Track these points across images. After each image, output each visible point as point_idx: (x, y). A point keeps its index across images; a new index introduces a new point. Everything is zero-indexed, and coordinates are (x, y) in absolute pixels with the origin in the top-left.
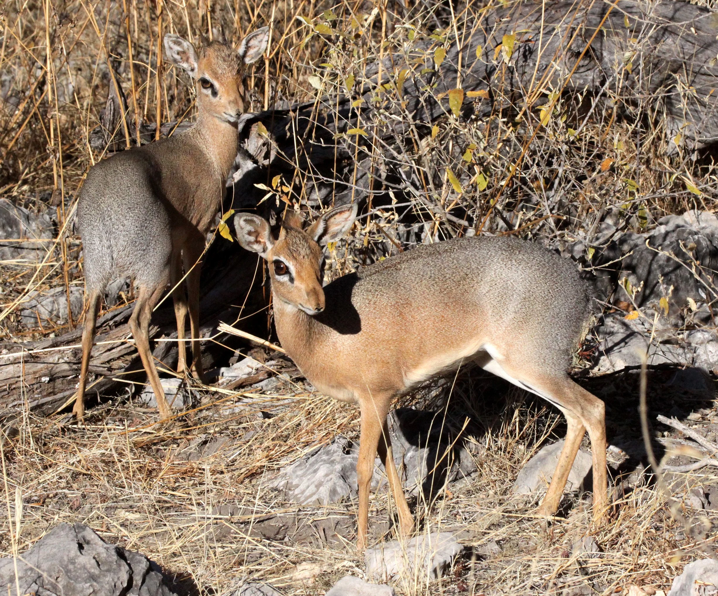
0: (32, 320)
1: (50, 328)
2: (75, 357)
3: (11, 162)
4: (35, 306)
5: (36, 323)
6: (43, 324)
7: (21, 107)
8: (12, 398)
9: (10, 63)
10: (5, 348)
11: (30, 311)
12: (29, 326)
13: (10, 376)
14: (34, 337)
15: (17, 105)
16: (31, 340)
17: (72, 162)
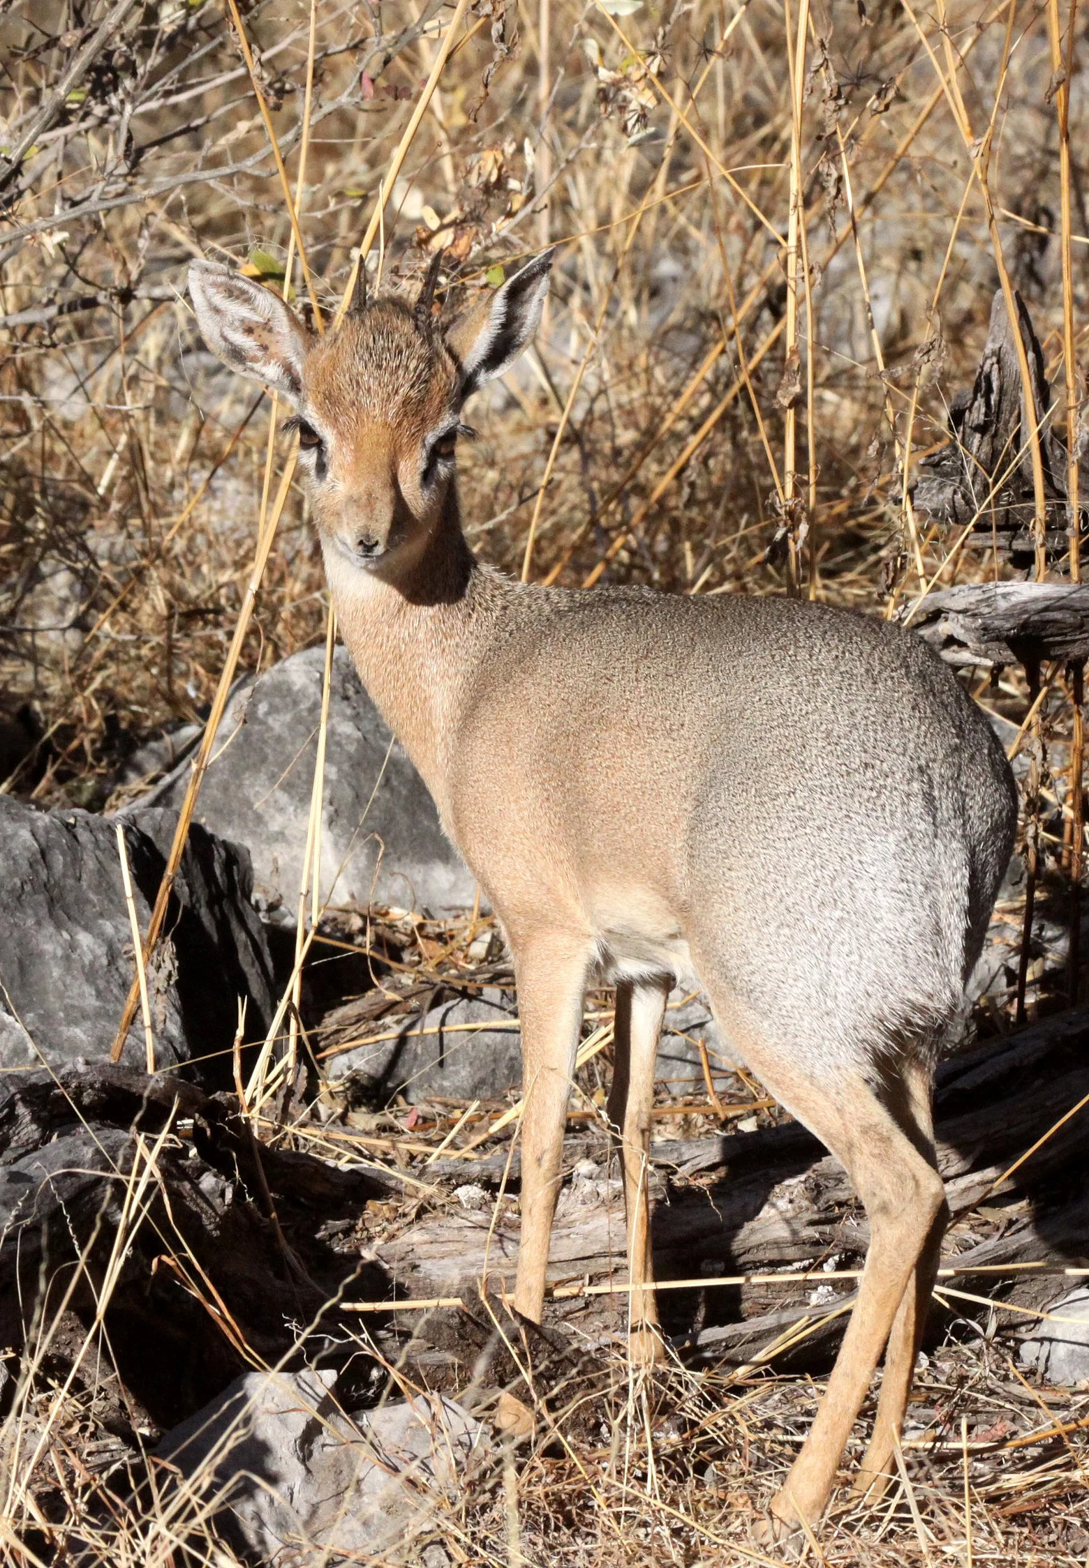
0: (688, 1071)
1: (742, 1101)
2: (814, 1200)
3: (661, 545)
4: (701, 1025)
5: (699, 1080)
6: (720, 1086)
7: (706, 370)
8: (597, 1323)
9: (682, 220)
10: (588, 1154)
11: (682, 1038)
12: (676, 1090)
13: (596, 1248)
14: (687, 1123)
15: (696, 360)
16: (677, 1136)
17: (861, 557)
